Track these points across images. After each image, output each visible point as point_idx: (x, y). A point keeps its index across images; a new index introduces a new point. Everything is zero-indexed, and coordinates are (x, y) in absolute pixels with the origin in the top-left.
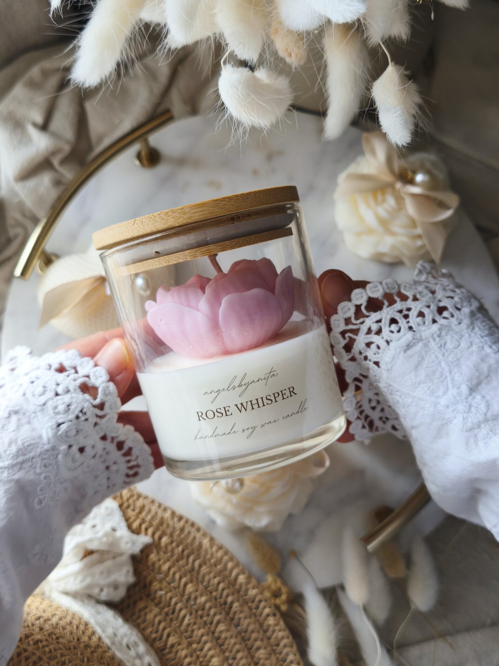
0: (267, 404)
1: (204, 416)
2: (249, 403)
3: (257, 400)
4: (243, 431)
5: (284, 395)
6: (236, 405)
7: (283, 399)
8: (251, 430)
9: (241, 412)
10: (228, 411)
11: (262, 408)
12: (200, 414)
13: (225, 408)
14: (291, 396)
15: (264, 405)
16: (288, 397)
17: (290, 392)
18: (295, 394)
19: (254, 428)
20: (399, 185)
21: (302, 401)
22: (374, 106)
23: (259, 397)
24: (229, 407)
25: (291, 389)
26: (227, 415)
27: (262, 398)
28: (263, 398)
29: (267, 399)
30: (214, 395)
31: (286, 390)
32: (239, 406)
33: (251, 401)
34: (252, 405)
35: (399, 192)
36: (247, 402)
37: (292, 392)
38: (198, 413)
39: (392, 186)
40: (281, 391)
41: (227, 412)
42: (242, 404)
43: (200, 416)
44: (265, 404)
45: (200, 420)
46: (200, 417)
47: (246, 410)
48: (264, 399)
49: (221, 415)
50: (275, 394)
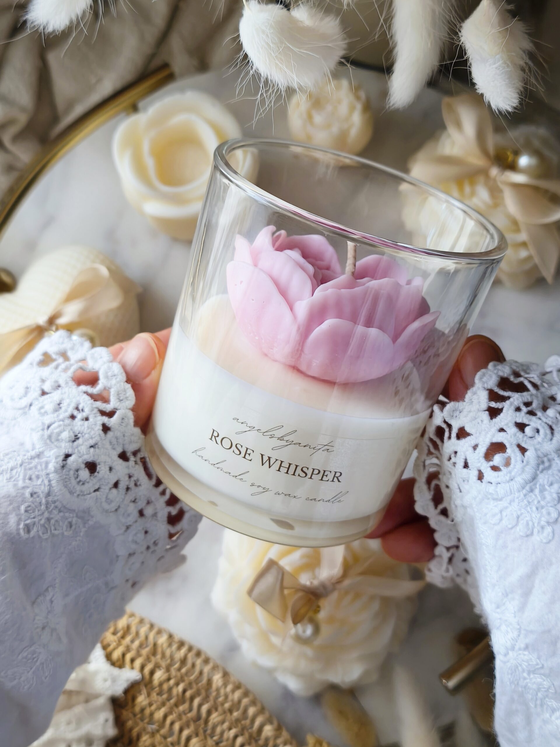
0: (299, 475)
1: (219, 439)
2: (279, 463)
3: (290, 464)
4: (252, 485)
5: (325, 477)
6: (262, 455)
7: (322, 480)
8: (260, 489)
9: (263, 465)
10: (249, 454)
11: (290, 476)
12: (215, 434)
13: (247, 449)
14: (333, 481)
15: (294, 474)
16: (328, 481)
17: (334, 476)
18: (339, 481)
19: (266, 490)
20: (494, 171)
21: (342, 492)
22: (464, 57)
23: (294, 463)
24: (253, 451)
25: (338, 474)
26: (244, 457)
27: (297, 466)
29: (302, 470)
30: (244, 428)
31: (331, 472)
32: (265, 458)
33: (282, 462)
34: (281, 466)
35: (495, 180)
36: (277, 460)
37: (337, 478)
38: (214, 431)
39: (484, 172)
40: (325, 471)
41: (247, 455)
42: (269, 458)
43: (214, 436)
44: (297, 474)
45: (211, 439)
46: (213, 437)
47: (270, 467)
48: (299, 469)
49: (239, 453)
50: (315, 470)
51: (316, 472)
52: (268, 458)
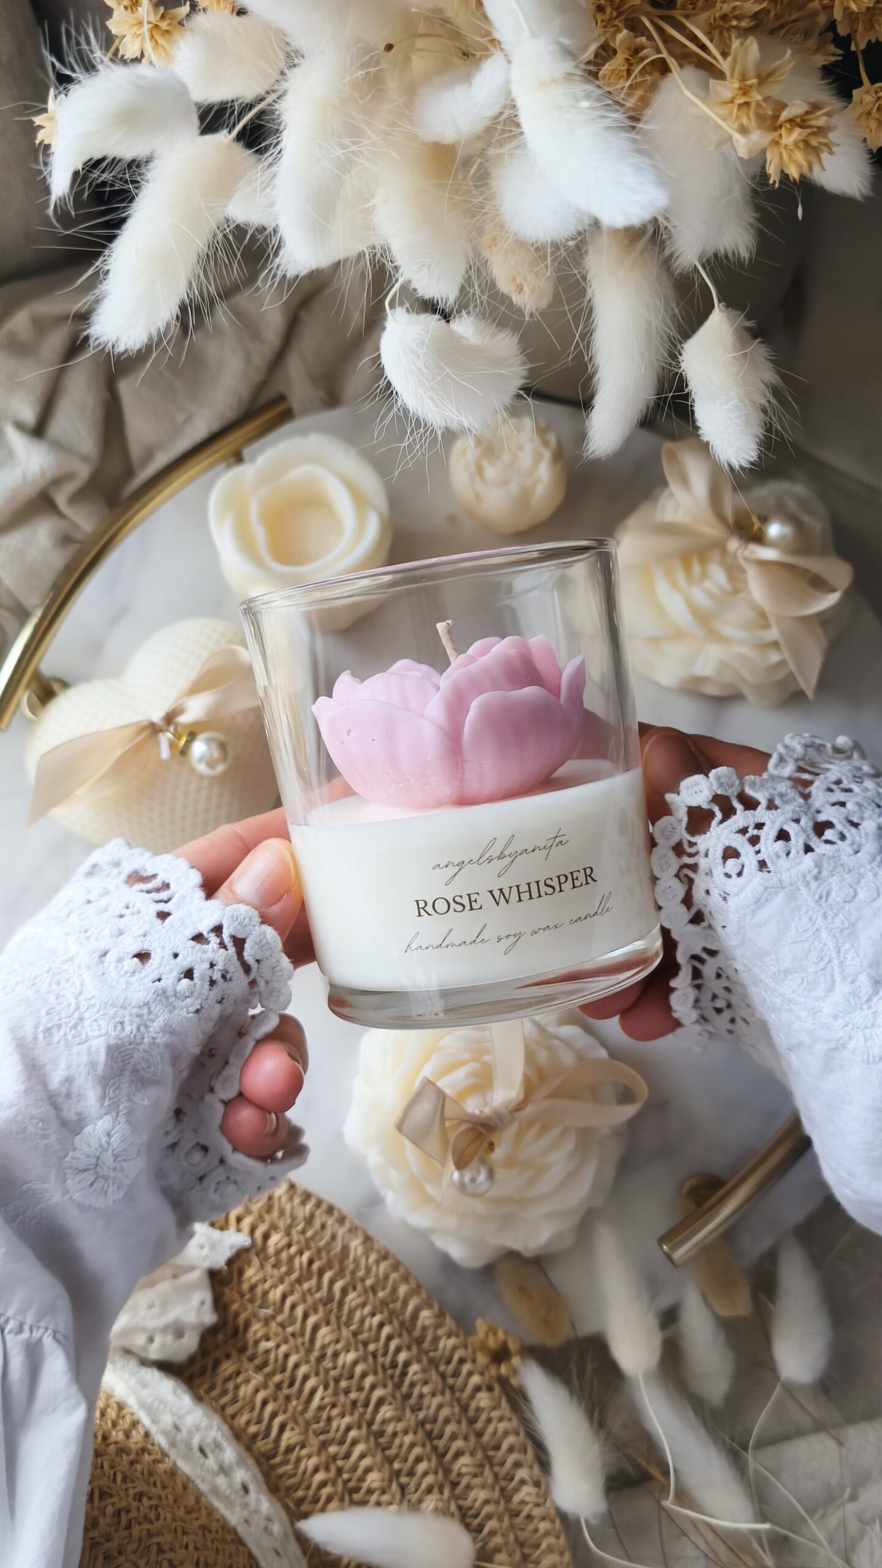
0: (546, 894)
1: (429, 908)
2: (514, 890)
3: (529, 884)
4: (499, 940)
5: (575, 881)
6: (491, 892)
7: (574, 887)
8: (512, 939)
9: (498, 904)
10: (475, 901)
11: (536, 901)
12: (422, 904)
13: (469, 895)
14: (587, 883)
15: (540, 896)
16: (581, 885)
17: (586, 876)
18: (595, 881)
19: (518, 936)
21: (604, 896)
23: (532, 880)
24: (478, 893)
25: (588, 871)
26: (472, 909)
27: (537, 882)
28: (540, 883)
29: (546, 885)
30: (453, 870)
31: (579, 871)
32: (497, 894)
33: (518, 887)
34: (519, 893)
36: (511, 888)
37: (590, 876)
38: (417, 901)
40: (572, 873)
41: (473, 903)
42: (501, 890)
43: (421, 908)
44: (542, 893)
45: (420, 915)
46: (421, 910)
47: (507, 902)
48: (542, 884)
49: (462, 908)
50: (561, 877)
51: (563, 879)
52: (499, 892)
